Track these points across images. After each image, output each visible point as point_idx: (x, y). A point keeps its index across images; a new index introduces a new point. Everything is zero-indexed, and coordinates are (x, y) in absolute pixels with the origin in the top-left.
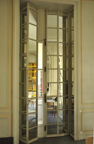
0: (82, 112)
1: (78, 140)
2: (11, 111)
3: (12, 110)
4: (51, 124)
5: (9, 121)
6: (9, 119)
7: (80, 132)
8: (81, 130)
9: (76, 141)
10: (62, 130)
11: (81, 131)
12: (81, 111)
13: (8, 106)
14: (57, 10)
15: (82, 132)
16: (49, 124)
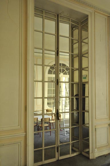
1: (93, 158)
2: (25, 133)
5: (22, 146)
6: (22, 143)
7: (95, 149)
9: (92, 159)
13: (21, 127)
14: (70, 18)
15: (97, 149)
16: (62, 144)
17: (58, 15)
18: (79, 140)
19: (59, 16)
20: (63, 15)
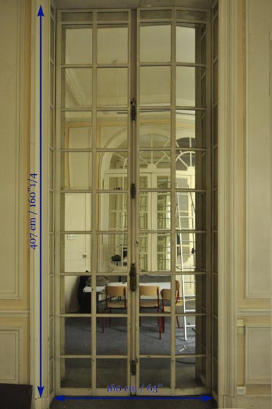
0: (244, 327)
2: (27, 312)
3: (29, 309)
4: (152, 356)
5: (21, 337)
6: (21, 333)
7: (238, 388)
8: (241, 383)
10: (194, 376)
11: (243, 385)
12: (240, 323)
13: (19, 296)
14: (171, 8)
15: (244, 388)
16: (145, 356)
17: (134, 11)
18: (204, 356)
19: (138, 12)
20: (149, 5)
